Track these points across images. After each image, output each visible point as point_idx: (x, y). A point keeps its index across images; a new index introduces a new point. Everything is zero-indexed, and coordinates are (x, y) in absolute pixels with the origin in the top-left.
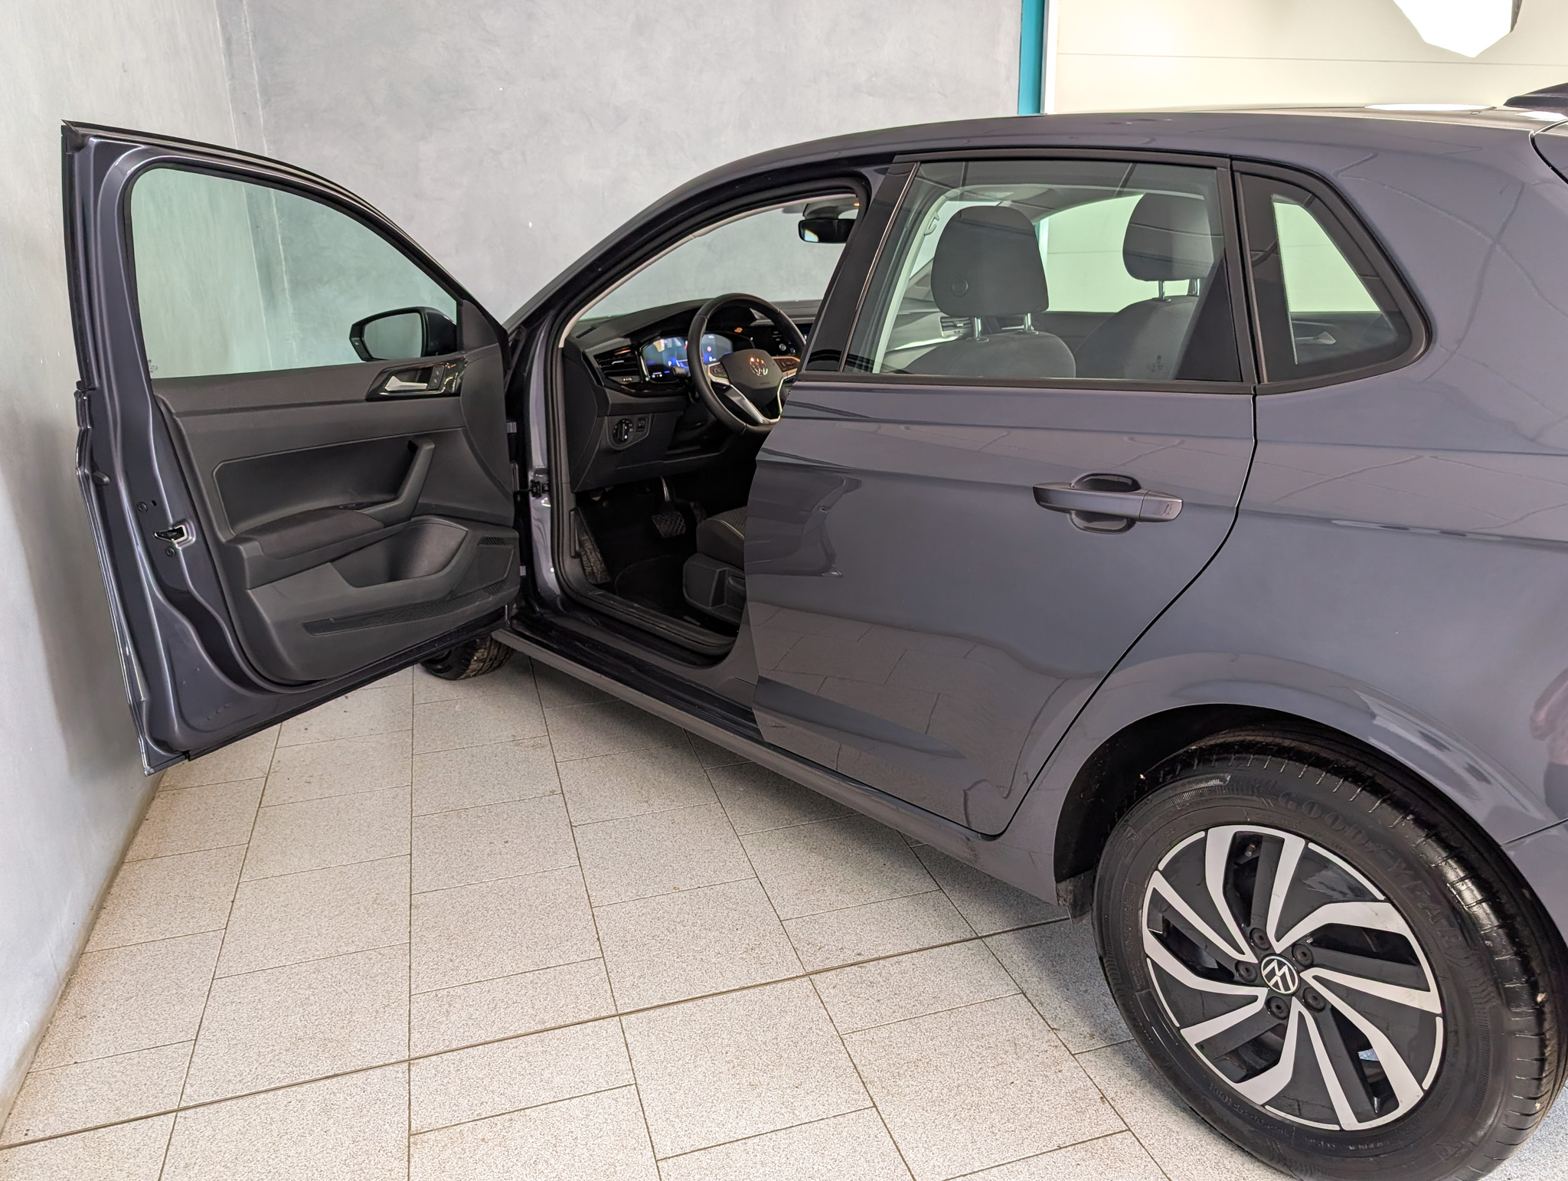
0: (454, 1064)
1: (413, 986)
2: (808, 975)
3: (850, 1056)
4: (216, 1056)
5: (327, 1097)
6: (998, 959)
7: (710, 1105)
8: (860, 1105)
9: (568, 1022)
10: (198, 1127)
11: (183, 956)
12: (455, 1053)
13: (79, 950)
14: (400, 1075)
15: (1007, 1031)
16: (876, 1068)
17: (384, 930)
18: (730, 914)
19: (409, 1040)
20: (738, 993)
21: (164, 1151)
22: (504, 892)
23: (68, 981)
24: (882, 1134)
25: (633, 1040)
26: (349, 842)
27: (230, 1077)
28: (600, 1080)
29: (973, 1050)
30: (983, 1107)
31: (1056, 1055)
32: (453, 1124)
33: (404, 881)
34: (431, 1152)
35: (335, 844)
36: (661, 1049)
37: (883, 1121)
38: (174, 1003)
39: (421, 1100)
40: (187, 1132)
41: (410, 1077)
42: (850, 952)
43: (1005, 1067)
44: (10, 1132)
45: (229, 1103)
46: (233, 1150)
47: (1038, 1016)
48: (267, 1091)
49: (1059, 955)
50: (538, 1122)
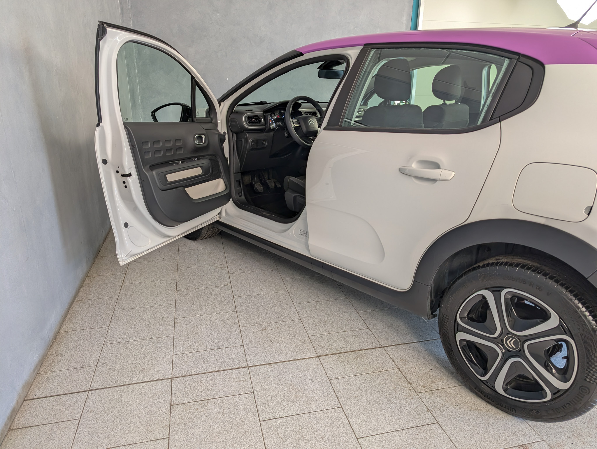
0: (188, 381)
1: (174, 352)
2: (318, 356)
3: (333, 387)
4: (104, 372)
5: (142, 389)
6: (389, 356)
7: (280, 402)
8: (336, 406)
9: (229, 368)
10: (96, 397)
11: (94, 335)
12: (188, 377)
13: (57, 332)
14: (168, 383)
15: (392, 382)
16: (342, 393)
17: (165, 331)
18: (290, 332)
19: (172, 371)
20: (292, 362)
21: (84, 405)
22: (208, 320)
23: (53, 341)
24: (344, 417)
25: (253, 376)
26: (154, 298)
28: (240, 390)
29: (379, 389)
30: (382, 410)
31: (411, 393)
32: (186, 402)
33: (173, 313)
34: (178, 412)
35: (149, 299)
36: (263, 380)
37: (344, 413)
38: (90, 352)
39: (175, 393)
40: (92, 399)
41: (172, 384)
42: (334, 349)
43: (391, 396)
44: (30, 394)
45: (107, 389)
46: (108, 406)
47: (404, 378)
48: (121, 386)
49: (413, 355)
50: (217, 404)
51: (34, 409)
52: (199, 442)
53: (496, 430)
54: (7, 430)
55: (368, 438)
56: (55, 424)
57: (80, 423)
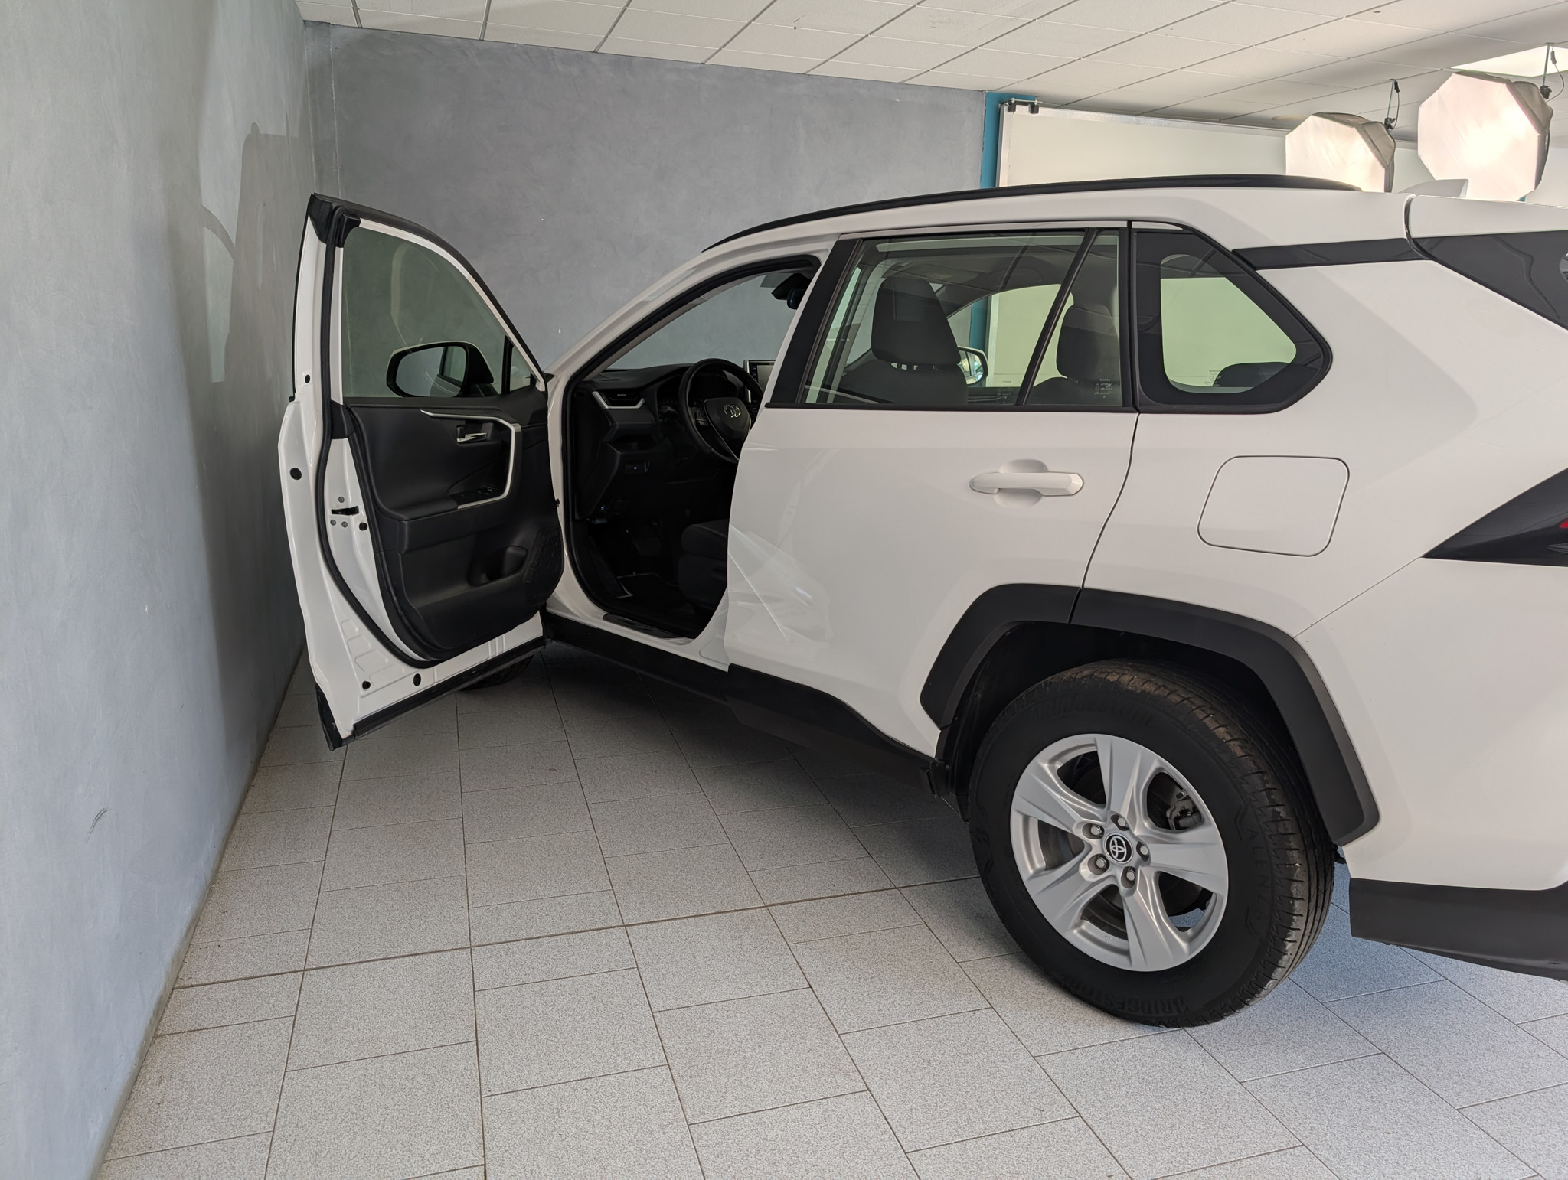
0: (503, 951)
1: (470, 903)
2: (766, 906)
3: (795, 957)
4: (328, 938)
6: (909, 902)
7: (691, 982)
8: (800, 986)
9: (587, 929)
10: (321, 980)
11: (295, 877)
12: (504, 944)
13: (216, 868)
14: (465, 956)
15: (911, 946)
16: (812, 964)
17: (446, 866)
18: (709, 866)
19: (470, 935)
20: (713, 916)
21: (298, 995)
23: (211, 886)
24: (815, 1003)
25: (635, 941)
27: (340, 952)
28: (611, 965)
29: (885, 957)
30: (888, 990)
31: (946, 962)
32: (505, 986)
33: (459, 835)
34: (490, 1001)
35: (403, 808)
36: (656, 948)
37: (816, 997)
38: (292, 906)
39: (481, 970)
40: (314, 981)
41: (472, 957)
42: (799, 893)
44: (184, 978)
45: (341, 967)
46: (348, 995)
47: (935, 938)
49: (955, 902)
50: (567, 987)
55: (859, 1033)
56: (245, 1026)
57: (296, 1022)
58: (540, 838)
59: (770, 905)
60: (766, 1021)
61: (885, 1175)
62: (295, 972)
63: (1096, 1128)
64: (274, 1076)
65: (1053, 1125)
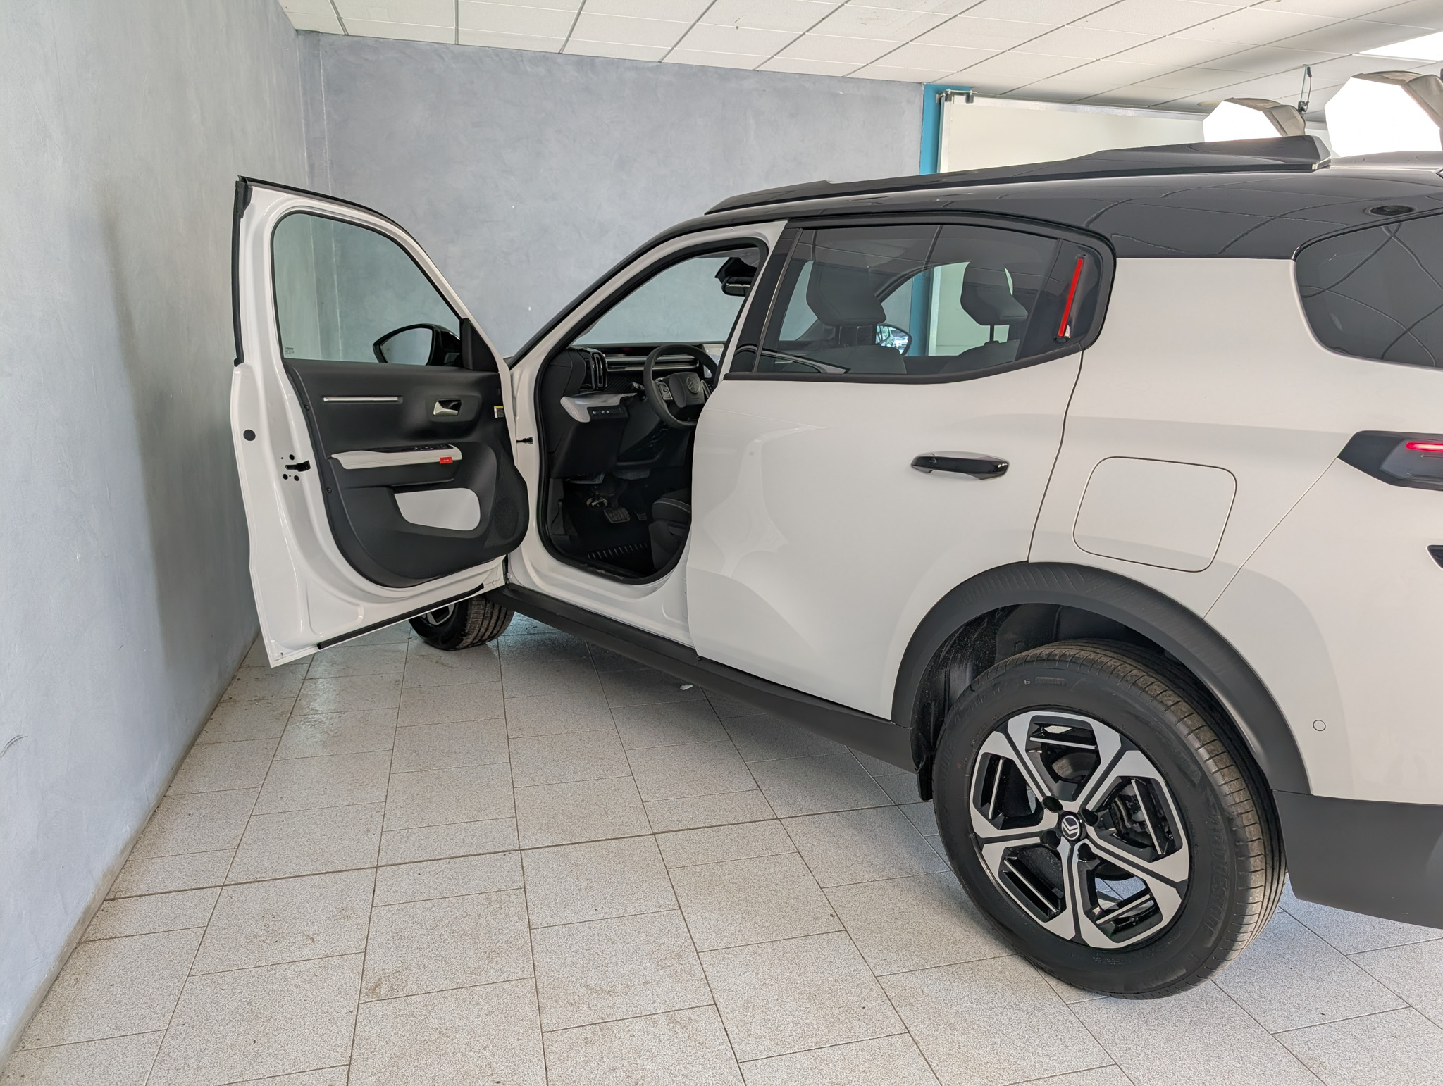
0: (406, 871)
1: (385, 827)
2: (653, 834)
3: (671, 880)
4: (250, 858)
5: (321, 884)
6: (788, 833)
8: (670, 908)
9: (485, 852)
10: (236, 895)
11: (232, 801)
12: (408, 865)
13: (161, 796)
14: (370, 874)
15: (781, 873)
16: (686, 888)
17: (368, 793)
19: (378, 856)
20: (603, 842)
21: (214, 906)
23: (155, 810)
24: (681, 923)
25: (527, 864)
27: (259, 869)
28: (500, 885)
32: (401, 902)
33: (386, 765)
34: (385, 917)
36: (545, 870)
37: (684, 917)
38: (224, 827)
39: (382, 888)
40: (229, 897)
41: (376, 876)
42: (686, 823)
43: (773, 892)
44: (116, 891)
45: (256, 884)
47: (805, 866)
48: (282, 879)
49: (830, 832)
50: (457, 905)
51: (122, 913)
52: (418, 958)
53: (944, 940)
54: (77, 941)
55: (717, 952)
56: (161, 934)
57: (207, 932)
58: (459, 770)
59: (657, 833)
60: (633, 938)
61: (714, 1082)
62: (214, 887)
63: (922, 1043)
64: (177, 981)
65: (882, 1040)
